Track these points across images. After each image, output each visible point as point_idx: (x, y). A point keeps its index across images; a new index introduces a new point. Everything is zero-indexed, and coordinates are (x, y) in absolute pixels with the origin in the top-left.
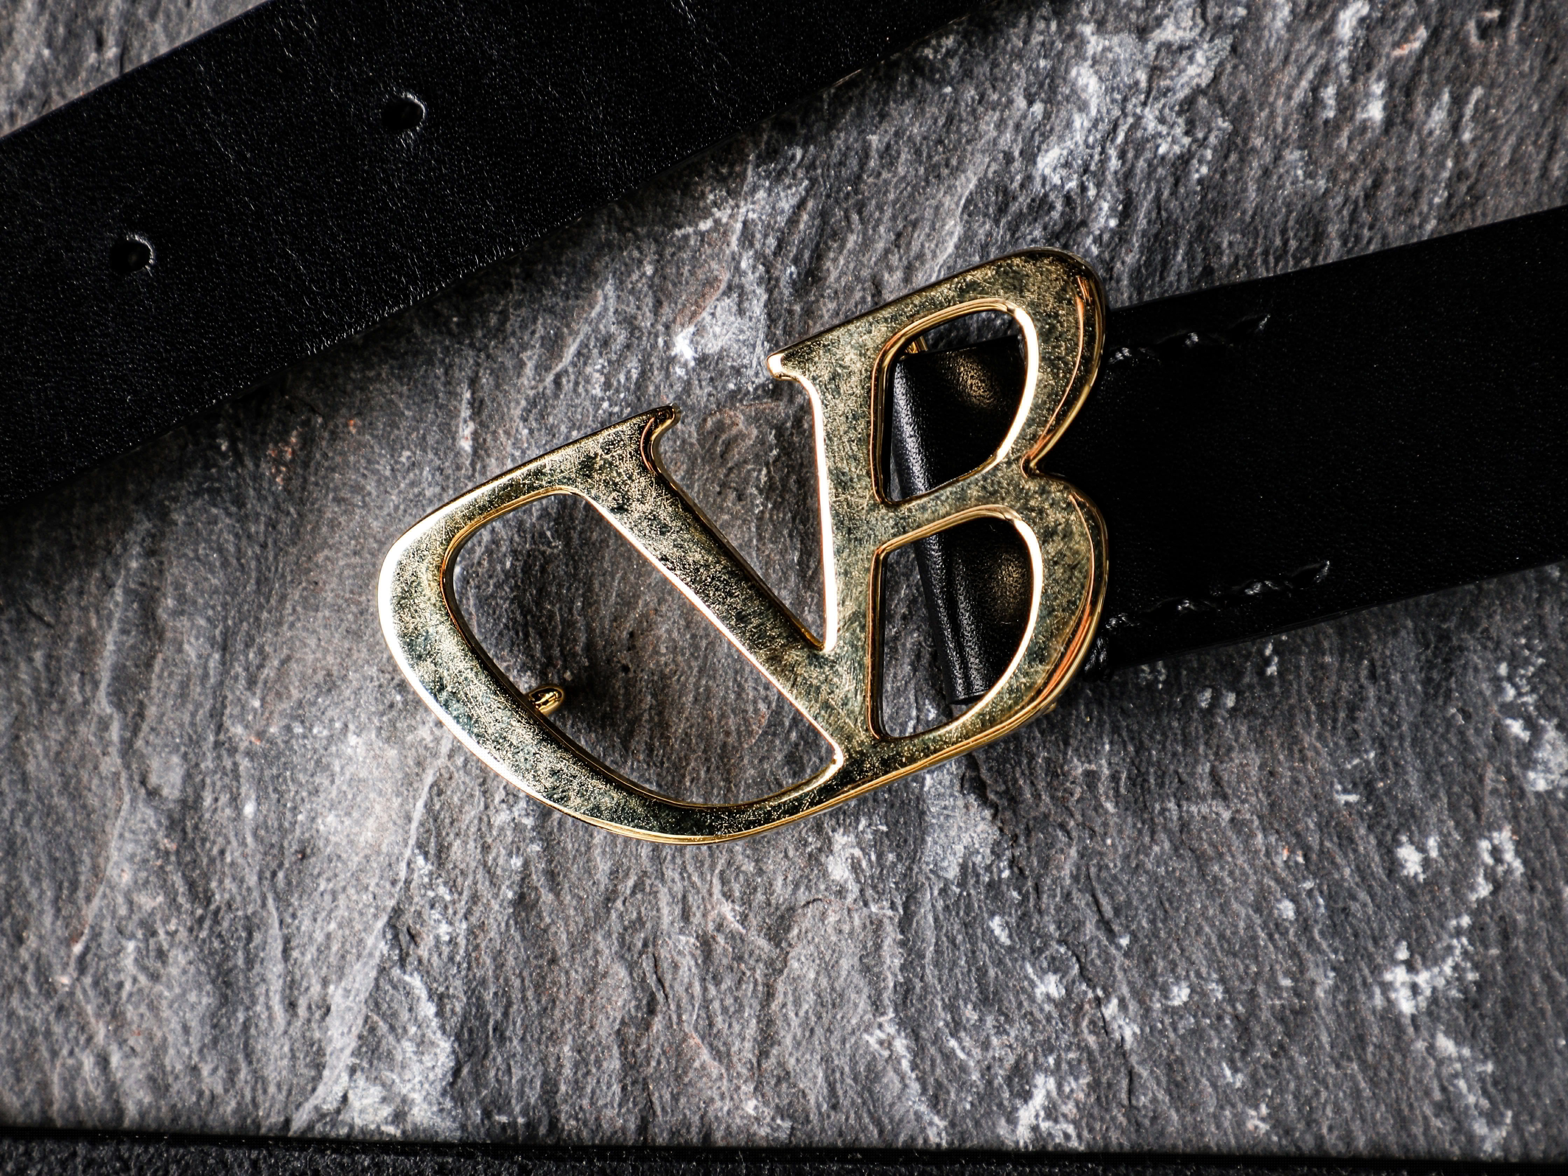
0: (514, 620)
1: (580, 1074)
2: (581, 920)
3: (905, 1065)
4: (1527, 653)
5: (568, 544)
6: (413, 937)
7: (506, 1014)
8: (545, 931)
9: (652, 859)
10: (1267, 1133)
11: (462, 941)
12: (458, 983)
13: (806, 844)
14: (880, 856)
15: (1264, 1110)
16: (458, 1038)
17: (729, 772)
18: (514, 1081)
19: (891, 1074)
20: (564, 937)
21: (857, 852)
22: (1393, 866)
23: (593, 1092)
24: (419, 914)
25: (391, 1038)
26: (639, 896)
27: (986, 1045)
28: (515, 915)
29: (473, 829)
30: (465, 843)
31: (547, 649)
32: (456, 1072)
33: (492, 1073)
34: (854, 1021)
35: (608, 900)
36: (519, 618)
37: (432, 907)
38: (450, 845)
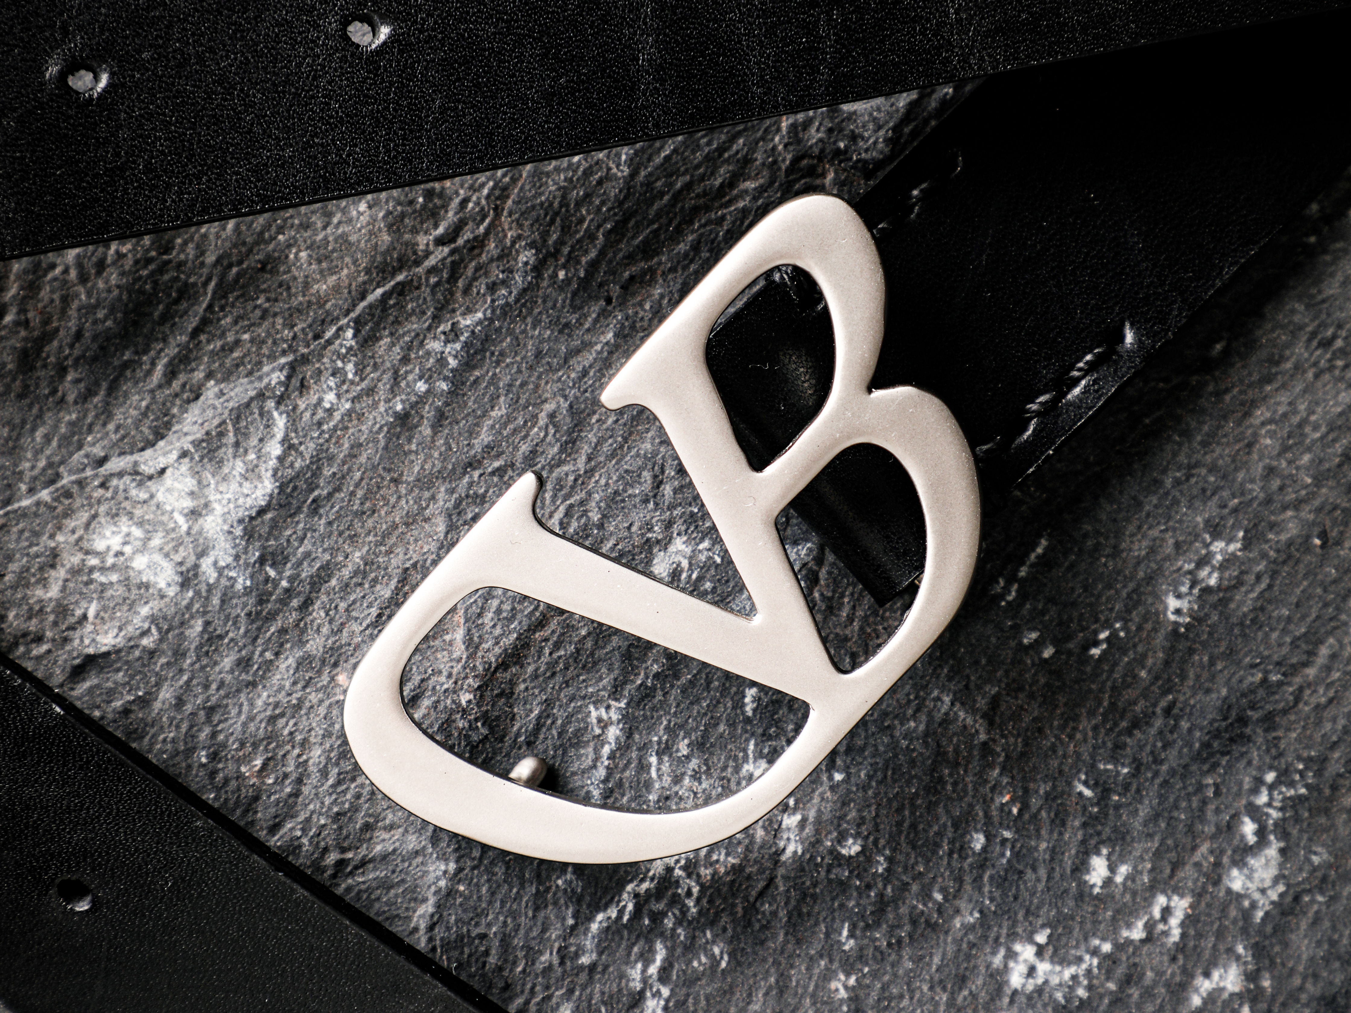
0: (551, 204)
1: (355, 580)
2: (438, 465)
3: (606, 750)
4: (1297, 777)
5: (633, 174)
6: (303, 387)
7: (330, 495)
8: (406, 454)
9: (525, 458)
10: (842, 1001)
11: (337, 416)
12: (312, 445)
13: (650, 530)
14: (700, 579)
15: (852, 981)
16: (282, 488)
17: (631, 434)
18: (301, 550)
19: (590, 750)
20: (416, 469)
21: (685, 564)
22: (1082, 866)
23: (354, 602)
24: (320, 372)
25: (230, 451)
26: (496, 479)
27: (677, 780)
28: (391, 426)
29: (407, 339)
30: (393, 344)
31: (560, 242)
32: (262, 511)
33: (288, 532)
34: (590, 690)
35: (470, 465)
36: (556, 204)
37: (333, 375)
38: (381, 338)
